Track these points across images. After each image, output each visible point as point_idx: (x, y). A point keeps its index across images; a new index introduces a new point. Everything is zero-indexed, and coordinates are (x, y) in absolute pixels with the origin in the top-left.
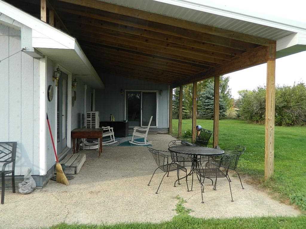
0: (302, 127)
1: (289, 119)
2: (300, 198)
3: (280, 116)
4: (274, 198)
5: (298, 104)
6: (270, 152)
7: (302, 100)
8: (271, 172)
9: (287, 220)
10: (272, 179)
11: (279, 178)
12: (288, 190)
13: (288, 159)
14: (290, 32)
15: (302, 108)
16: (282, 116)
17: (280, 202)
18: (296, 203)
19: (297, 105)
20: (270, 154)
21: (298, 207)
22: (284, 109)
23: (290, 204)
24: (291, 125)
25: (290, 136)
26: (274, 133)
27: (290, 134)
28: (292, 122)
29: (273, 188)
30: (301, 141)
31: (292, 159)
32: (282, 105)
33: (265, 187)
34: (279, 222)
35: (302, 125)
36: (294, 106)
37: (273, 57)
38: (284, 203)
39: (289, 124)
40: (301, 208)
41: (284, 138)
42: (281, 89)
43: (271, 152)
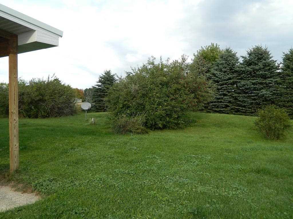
0: (56, 118)
1: (44, 112)
2: (41, 184)
3: (36, 109)
4: (18, 190)
5: (52, 97)
6: (14, 144)
7: (55, 94)
8: (16, 165)
9: (25, 209)
10: (17, 171)
11: (24, 169)
12: (32, 178)
13: (37, 149)
14: (31, 29)
15: (55, 101)
16: (38, 109)
17: (22, 192)
18: (37, 190)
19: (51, 99)
20: (14, 147)
21: (39, 193)
22: (40, 102)
23: (32, 192)
24: (46, 116)
25: (43, 127)
26: (18, 126)
27: (45, 126)
28: (47, 114)
29: (17, 180)
30: (53, 131)
31: (41, 149)
32: (38, 98)
33: (9, 181)
34: (16, 213)
35: (56, 116)
36: (48, 99)
37: (16, 51)
38: (26, 192)
39: (45, 116)
40: (41, 193)
41: (38, 129)
42: (37, 83)
43: (16, 145)
